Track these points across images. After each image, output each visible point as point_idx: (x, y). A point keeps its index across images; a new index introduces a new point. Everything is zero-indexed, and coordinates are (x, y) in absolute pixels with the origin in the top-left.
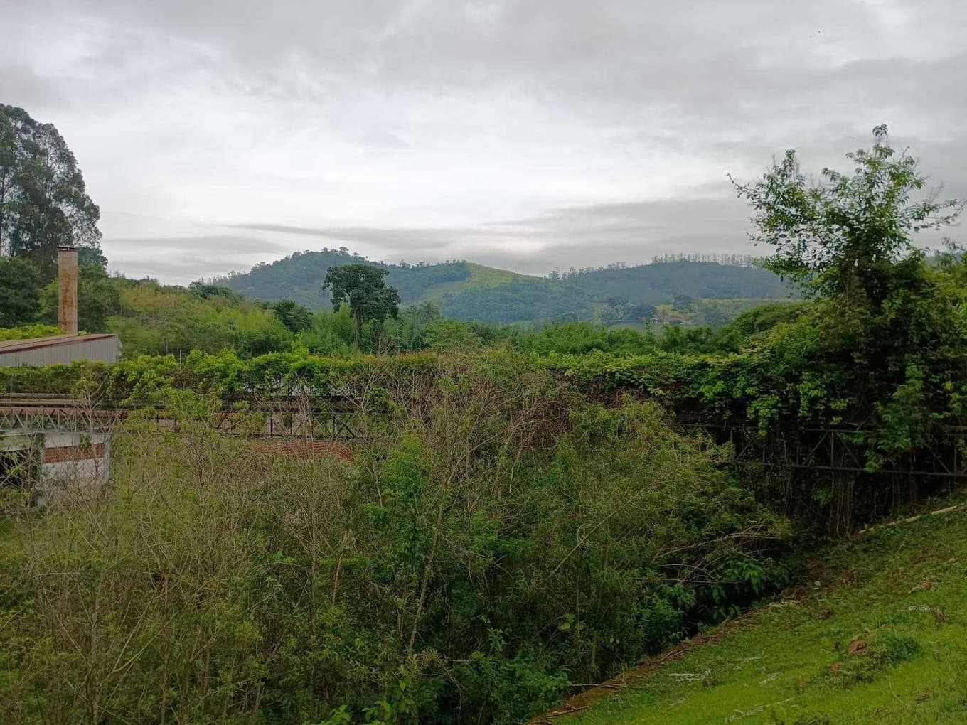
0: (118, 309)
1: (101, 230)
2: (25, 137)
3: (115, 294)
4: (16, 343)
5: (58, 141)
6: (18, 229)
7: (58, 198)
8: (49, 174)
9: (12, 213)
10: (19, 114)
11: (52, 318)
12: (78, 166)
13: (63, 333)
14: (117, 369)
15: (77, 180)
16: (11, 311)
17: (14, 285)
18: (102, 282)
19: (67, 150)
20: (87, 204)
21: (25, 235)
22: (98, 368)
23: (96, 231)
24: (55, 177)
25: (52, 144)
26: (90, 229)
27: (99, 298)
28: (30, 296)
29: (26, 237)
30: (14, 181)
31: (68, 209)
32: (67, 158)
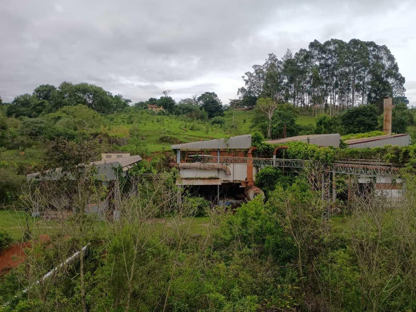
0: (412, 122)
1: (405, 88)
2: (374, 53)
3: (411, 116)
4: (365, 139)
5: (387, 51)
6: (370, 92)
7: (387, 77)
8: (383, 67)
9: (368, 86)
10: (371, 44)
11: (381, 128)
12: (396, 61)
13: (385, 134)
14: (404, 149)
15: (396, 67)
16: (366, 126)
17: (368, 115)
18: (405, 111)
19: (391, 55)
20: (399, 77)
21: (373, 94)
22: (396, 149)
23: (403, 89)
24: (386, 68)
25: (385, 54)
26: (400, 88)
27: (403, 118)
28: (374, 119)
29: (373, 95)
30: (369, 73)
31: (391, 81)
32: (391, 58)
